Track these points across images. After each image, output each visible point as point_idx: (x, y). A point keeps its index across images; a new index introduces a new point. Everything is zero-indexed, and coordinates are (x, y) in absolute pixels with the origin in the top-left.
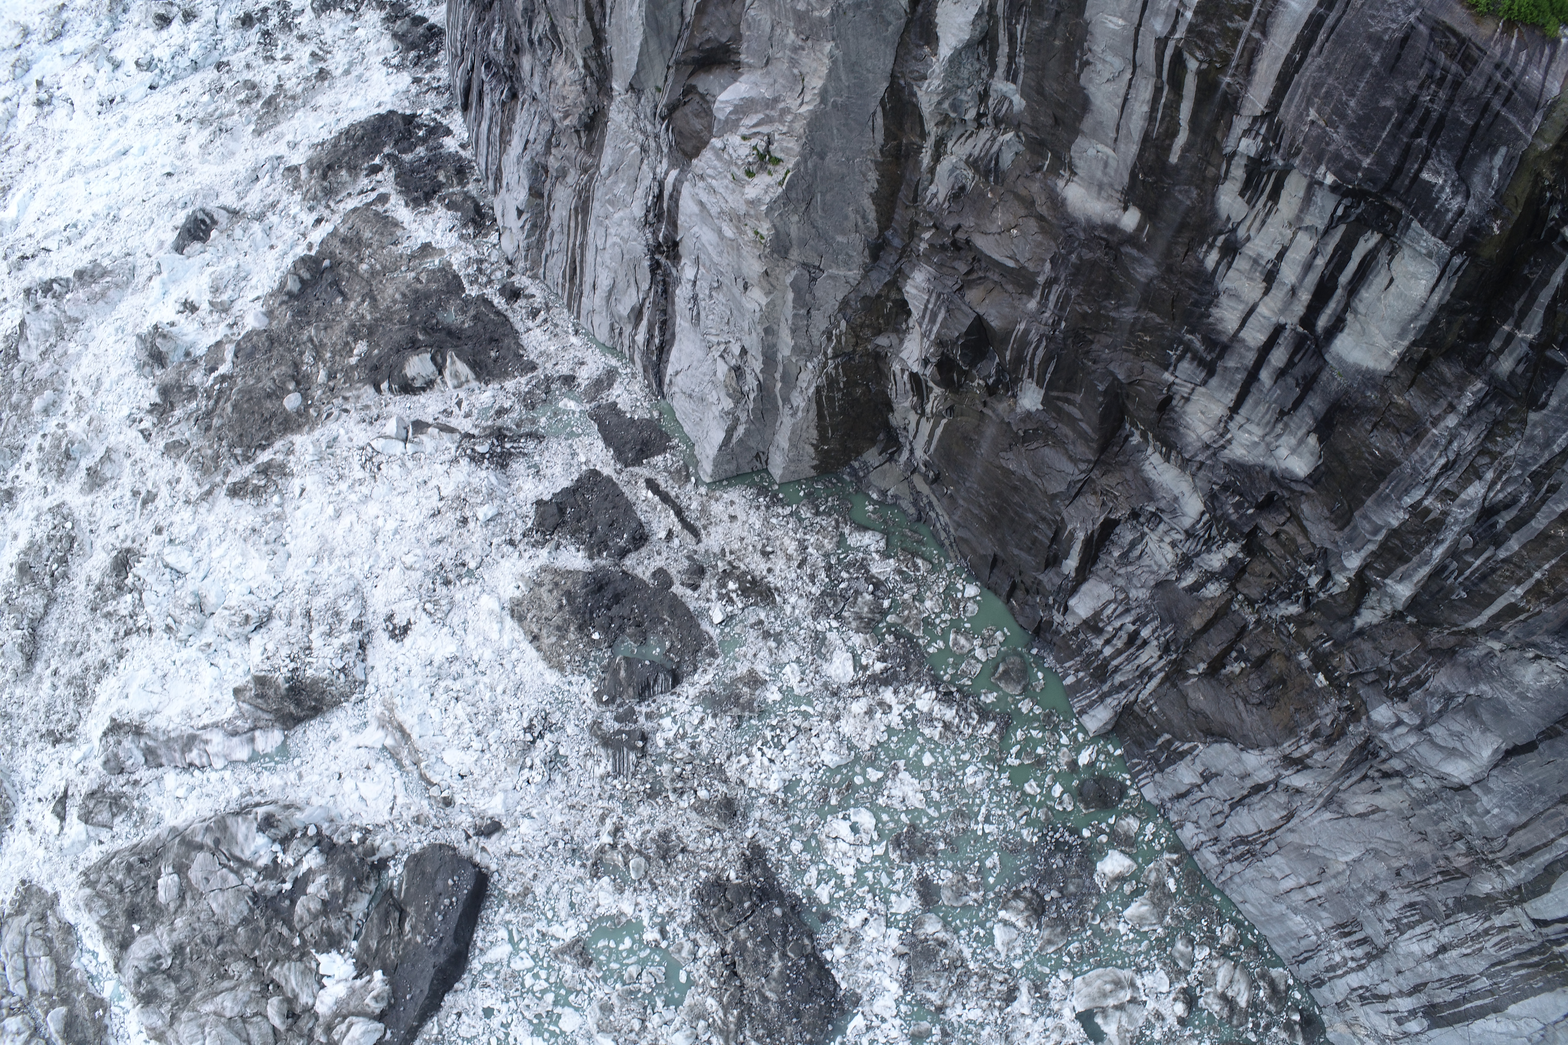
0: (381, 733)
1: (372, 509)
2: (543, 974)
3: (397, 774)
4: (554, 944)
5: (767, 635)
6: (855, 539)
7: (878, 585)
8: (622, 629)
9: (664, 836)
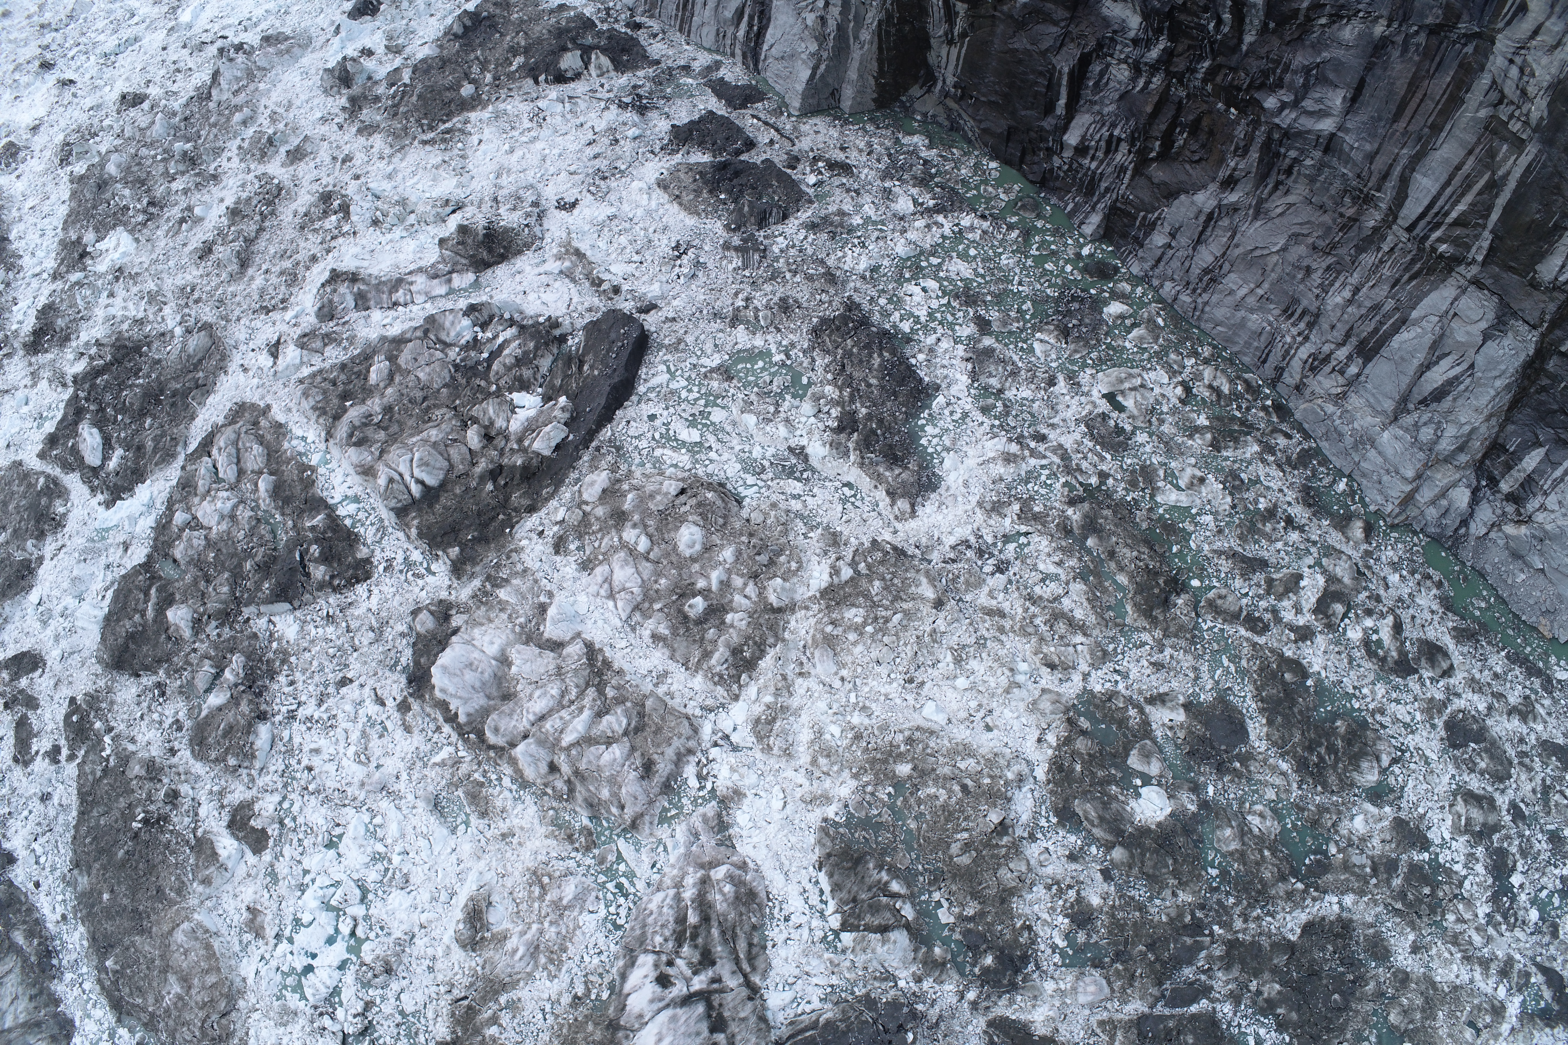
0: (558, 263)
1: (539, 145)
2: (696, 389)
3: (572, 286)
4: (703, 370)
5: (848, 191)
6: (906, 140)
7: (926, 162)
8: (741, 192)
9: (783, 300)
